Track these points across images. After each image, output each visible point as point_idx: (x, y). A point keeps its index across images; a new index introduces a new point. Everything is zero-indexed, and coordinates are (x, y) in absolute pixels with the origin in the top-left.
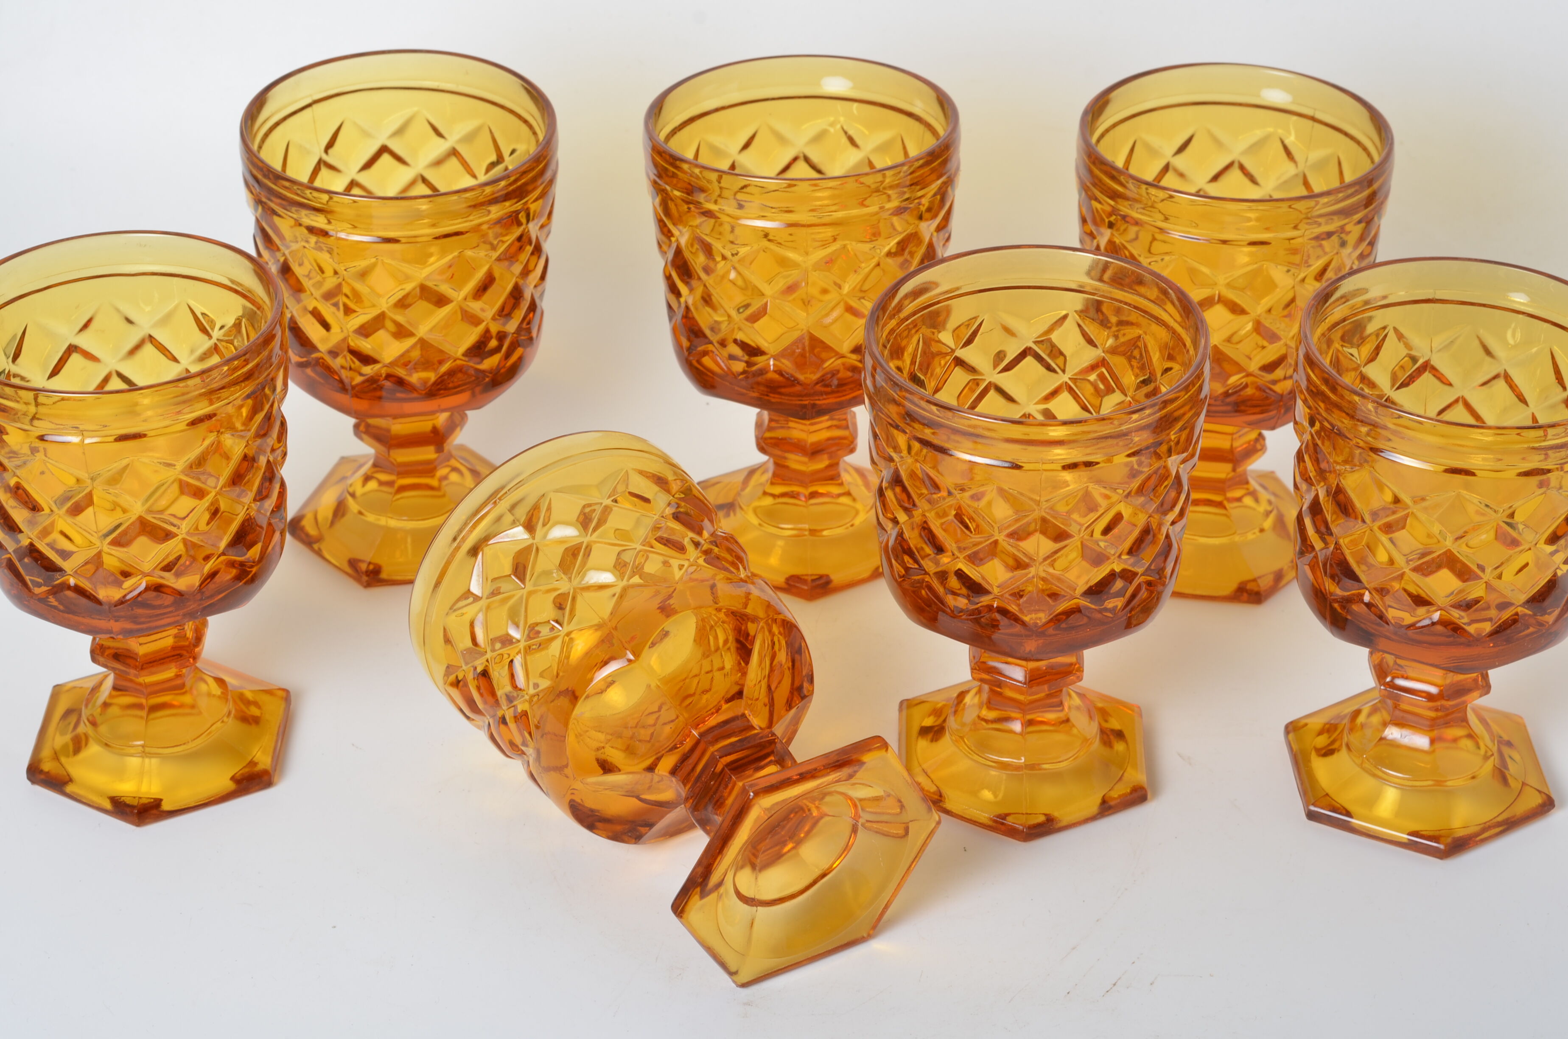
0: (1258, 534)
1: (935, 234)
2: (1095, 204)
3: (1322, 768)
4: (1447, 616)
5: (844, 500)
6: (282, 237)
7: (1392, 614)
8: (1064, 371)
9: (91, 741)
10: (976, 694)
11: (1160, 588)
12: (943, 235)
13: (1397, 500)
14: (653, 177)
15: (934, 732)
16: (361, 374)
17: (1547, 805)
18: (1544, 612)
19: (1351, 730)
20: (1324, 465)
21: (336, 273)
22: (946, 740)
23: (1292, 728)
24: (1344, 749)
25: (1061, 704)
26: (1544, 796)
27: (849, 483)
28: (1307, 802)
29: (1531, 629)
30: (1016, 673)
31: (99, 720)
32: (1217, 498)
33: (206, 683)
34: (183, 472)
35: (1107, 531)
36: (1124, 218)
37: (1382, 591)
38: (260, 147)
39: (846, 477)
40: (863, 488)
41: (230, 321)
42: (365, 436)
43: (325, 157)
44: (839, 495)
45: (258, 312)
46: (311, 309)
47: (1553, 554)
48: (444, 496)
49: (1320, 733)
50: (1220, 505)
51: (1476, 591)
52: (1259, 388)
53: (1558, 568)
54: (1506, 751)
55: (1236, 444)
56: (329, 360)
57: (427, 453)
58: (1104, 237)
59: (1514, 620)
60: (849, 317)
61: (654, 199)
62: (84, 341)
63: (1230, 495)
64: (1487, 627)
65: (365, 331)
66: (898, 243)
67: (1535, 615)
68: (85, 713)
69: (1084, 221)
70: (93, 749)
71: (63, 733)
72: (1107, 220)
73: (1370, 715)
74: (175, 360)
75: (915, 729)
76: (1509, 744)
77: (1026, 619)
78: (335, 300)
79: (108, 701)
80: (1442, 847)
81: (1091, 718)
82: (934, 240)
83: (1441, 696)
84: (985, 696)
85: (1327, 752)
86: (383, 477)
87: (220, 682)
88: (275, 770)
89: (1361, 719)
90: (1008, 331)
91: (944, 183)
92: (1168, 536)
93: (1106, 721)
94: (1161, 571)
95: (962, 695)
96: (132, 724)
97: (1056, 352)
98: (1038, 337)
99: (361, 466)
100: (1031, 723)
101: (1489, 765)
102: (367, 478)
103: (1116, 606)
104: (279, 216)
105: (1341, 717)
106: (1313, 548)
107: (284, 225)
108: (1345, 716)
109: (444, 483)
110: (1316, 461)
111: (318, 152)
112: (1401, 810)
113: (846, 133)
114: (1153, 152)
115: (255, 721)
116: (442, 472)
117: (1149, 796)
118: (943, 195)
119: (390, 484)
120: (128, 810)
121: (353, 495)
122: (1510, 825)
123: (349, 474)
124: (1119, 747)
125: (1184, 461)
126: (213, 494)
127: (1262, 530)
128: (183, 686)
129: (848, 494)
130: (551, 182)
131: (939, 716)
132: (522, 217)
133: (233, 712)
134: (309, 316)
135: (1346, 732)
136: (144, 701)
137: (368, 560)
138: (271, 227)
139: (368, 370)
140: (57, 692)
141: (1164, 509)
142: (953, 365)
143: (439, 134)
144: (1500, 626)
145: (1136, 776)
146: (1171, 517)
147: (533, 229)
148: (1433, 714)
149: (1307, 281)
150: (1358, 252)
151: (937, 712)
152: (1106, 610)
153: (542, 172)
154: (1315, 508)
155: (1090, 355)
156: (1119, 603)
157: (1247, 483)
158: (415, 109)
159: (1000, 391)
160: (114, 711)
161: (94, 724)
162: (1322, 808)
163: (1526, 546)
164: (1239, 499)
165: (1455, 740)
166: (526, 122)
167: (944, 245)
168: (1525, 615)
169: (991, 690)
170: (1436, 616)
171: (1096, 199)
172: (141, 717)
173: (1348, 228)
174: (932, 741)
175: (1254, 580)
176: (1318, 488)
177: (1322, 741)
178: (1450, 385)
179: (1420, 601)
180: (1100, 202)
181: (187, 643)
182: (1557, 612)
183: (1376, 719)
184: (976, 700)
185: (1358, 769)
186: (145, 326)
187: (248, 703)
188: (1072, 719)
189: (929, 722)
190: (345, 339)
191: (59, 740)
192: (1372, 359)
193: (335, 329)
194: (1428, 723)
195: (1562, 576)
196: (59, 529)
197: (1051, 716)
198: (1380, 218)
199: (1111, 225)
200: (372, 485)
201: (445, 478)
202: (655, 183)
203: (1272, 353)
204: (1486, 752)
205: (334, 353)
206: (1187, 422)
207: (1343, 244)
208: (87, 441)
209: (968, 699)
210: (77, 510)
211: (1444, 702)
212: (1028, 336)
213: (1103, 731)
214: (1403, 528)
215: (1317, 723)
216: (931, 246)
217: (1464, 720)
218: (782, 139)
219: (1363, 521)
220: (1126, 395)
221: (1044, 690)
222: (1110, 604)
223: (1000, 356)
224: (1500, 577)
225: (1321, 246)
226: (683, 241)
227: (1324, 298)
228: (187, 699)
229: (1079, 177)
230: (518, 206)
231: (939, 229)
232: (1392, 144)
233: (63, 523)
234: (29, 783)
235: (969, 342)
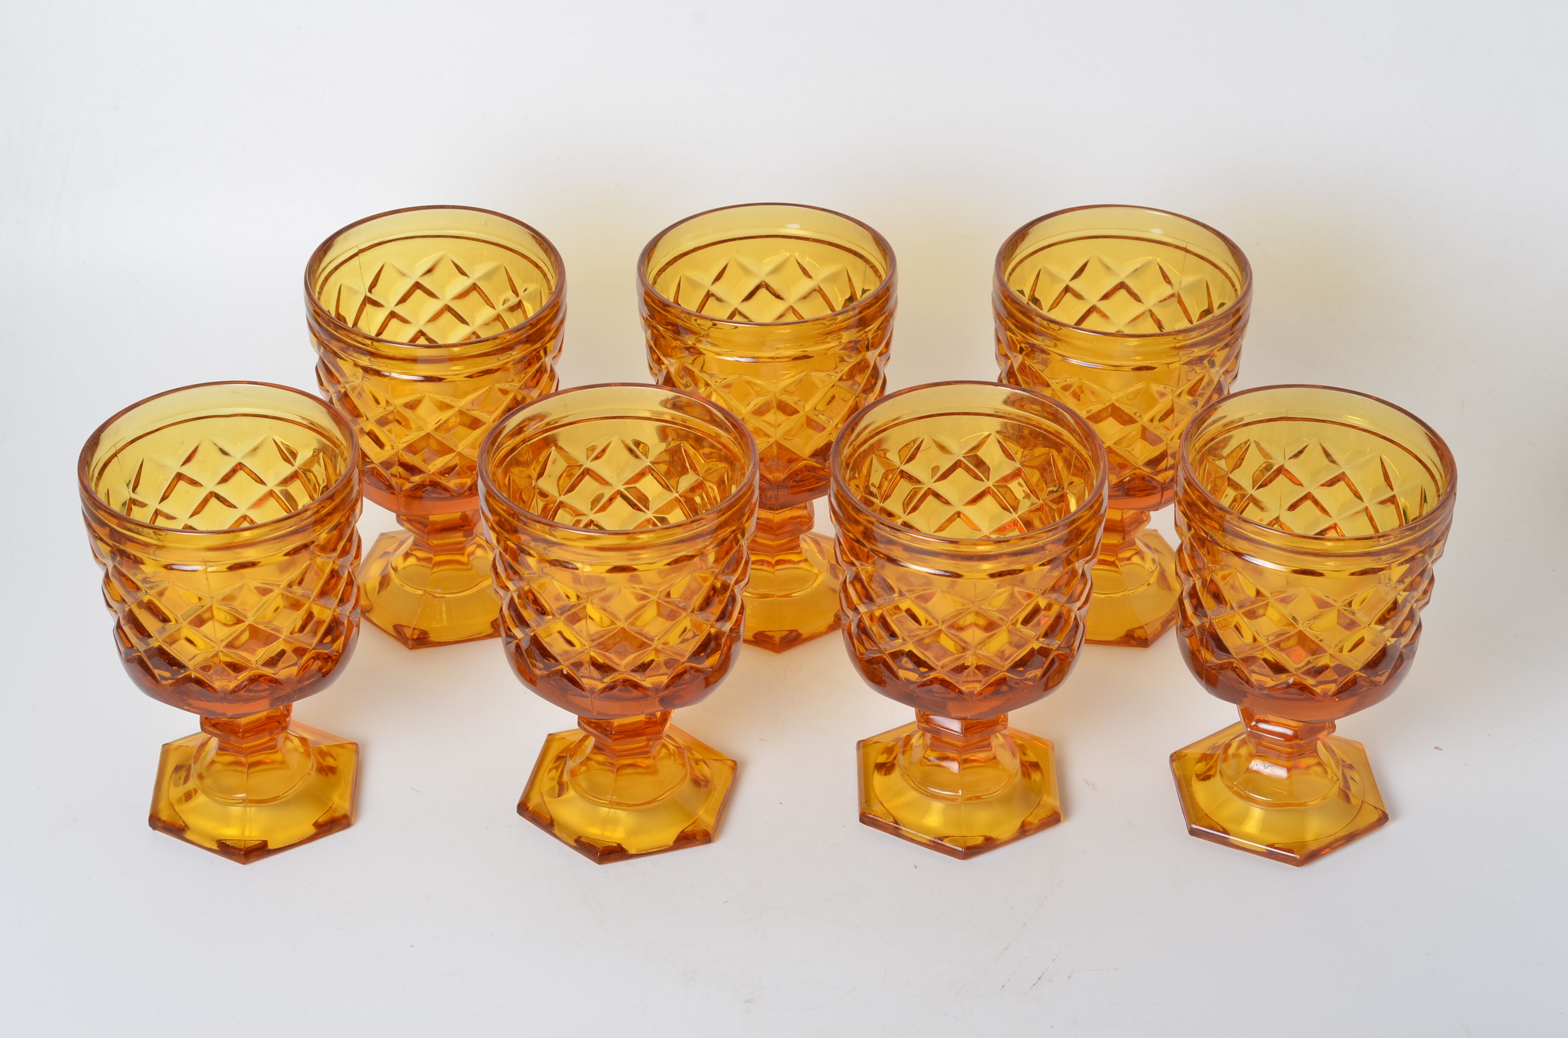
0: (1145, 587)
1: (878, 358)
2: (1009, 334)
3: (1200, 790)
4: (1298, 680)
5: (802, 565)
6: (343, 374)
7: (1254, 678)
8: (988, 480)
9: (199, 792)
10: (921, 737)
11: (1070, 660)
12: (884, 357)
13: (1258, 593)
14: (645, 315)
15: (886, 768)
16: (410, 482)
17: (1383, 819)
18: (1376, 675)
19: (1225, 760)
20: (1200, 565)
21: (387, 402)
22: (896, 774)
23: (1176, 757)
24: (1218, 775)
25: (989, 745)
26: (1380, 812)
27: (806, 550)
28: (1189, 821)
29: (1365, 688)
30: (955, 726)
31: (205, 774)
32: (1111, 559)
33: (291, 741)
34: (283, 589)
35: (1026, 621)
36: (1033, 346)
37: (1249, 660)
38: (320, 293)
39: (803, 545)
40: (818, 554)
41: (309, 454)
42: (405, 523)
43: (369, 295)
44: (799, 562)
45: (336, 450)
46: (367, 431)
47: (1382, 631)
48: (471, 569)
49: (1199, 761)
50: (1113, 564)
51: (1324, 660)
52: (1143, 478)
53: (1388, 640)
54: (1348, 773)
55: (1125, 516)
56: (381, 470)
57: (458, 537)
58: (1017, 360)
59: (1354, 681)
60: (810, 431)
61: (646, 333)
62: (187, 471)
63: (1121, 556)
64: (1333, 688)
65: (411, 448)
66: (850, 369)
67: (1369, 677)
68: (195, 769)
69: (998, 341)
70: (201, 799)
71: (177, 785)
72: (1018, 346)
73: (1238, 748)
74: (262, 482)
75: (872, 765)
76: (1351, 767)
77: (963, 688)
78: (387, 427)
79: (215, 759)
80: (1298, 857)
81: (1014, 755)
82: (877, 362)
83: (1295, 737)
84: (928, 741)
85: (1205, 777)
86: (421, 554)
87: (303, 740)
88: (352, 813)
89: (1231, 751)
90: (942, 448)
91: (886, 317)
92: (1076, 618)
93: (1025, 754)
94: (1070, 647)
95: (909, 738)
96: (233, 778)
97: (980, 463)
98: (967, 453)
99: (402, 543)
100: (966, 761)
101: (1336, 789)
102: (407, 555)
103: (1036, 675)
104: (342, 358)
105: (1214, 747)
106: (1192, 625)
107: (346, 366)
108: (1220, 746)
109: (471, 558)
110: (1192, 558)
111: (363, 291)
112: (1265, 826)
113: (799, 263)
114: (1054, 278)
115: (332, 770)
116: (470, 549)
117: (1062, 818)
118: (884, 327)
119: (429, 560)
120: (236, 851)
121: (395, 569)
122: (1350, 838)
123: (391, 549)
124: (1036, 776)
125: (1087, 562)
126: (308, 604)
127: (1149, 584)
128: (274, 747)
129: (806, 560)
130: (562, 322)
131: (891, 754)
132: (542, 353)
133: (315, 765)
134: (367, 437)
135: (1219, 760)
136: (243, 760)
137: (413, 626)
138: (333, 365)
139: (417, 479)
140: (166, 749)
141: (1071, 600)
142: (899, 477)
143: (463, 273)
144: (1342, 687)
145: (1051, 801)
146: (1079, 604)
147: (548, 360)
148: (1290, 750)
149: (1182, 395)
150: (1224, 369)
151: (889, 750)
152: (1026, 679)
153: (556, 315)
154: (1193, 594)
155: (1009, 467)
156: (1039, 672)
157: (1134, 544)
158: (442, 253)
159: (937, 496)
160: (217, 767)
161: (201, 777)
162: (1200, 826)
163: (1363, 626)
164: (1129, 559)
165: (1308, 767)
166: (537, 266)
167: (885, 364)
168: (1361, 677)
169: (933, 737)
170: (1291, 681)
171: (1010, 330)
172: (242, 772)
173: (1216, 352)
174: (885, 775)
175: (1142, 627)
176: (1195, 579)
177: (1201, 767)
178: (1301, 485)
179: (1278, 668)
180: (1014, 333)
181: (279, 714)
182: (1387, 674)
183: (1244, 751)
184: (921, 742)
185: (1230, 793)
186: (238, 455)
187: (323, 754)
188: (998, 757)
189: (882, 759)
190: (396, 454)
191: (175, 792)
192: (1237, 466)
193: (388, 447)
194: (1286, 756)
195: (1391, 645)
196: (184, 636)
197: (981, 755)
198: (1242, 340)
199: (1021, 350)
200: (412, 561)
201: (473, 553)
202: (646, 320)
203: (1155, 451)
204: (1332, 777)
205: (387, 465)
206: (1091, 533)
207: (1212, 364)
208: (209, 569)
209: (914, 741)
210: (199, 622)
211: (1299, 742)
212: (959, 452)
213: (1023, 764)
214: (1264, 615)
215: (1198, 752)
216: (875, 369)
217: (1315, 751)
218: (746, 271)
219: (1232, 608)
220: (1039, 499)
221: (976, 738)
222: (1030, 674)
223: (935, 469)
224: (1341, 650)
225: (1193, 369)
226: (672, 370)
227: (1199, 421)
228: (278, 757)
229: (995, 308)
230: (538, 345)
231: (880, 354)
232: (1251, 279)
233: (188, 631)
234: (151, 829)
235: (911, 458)
